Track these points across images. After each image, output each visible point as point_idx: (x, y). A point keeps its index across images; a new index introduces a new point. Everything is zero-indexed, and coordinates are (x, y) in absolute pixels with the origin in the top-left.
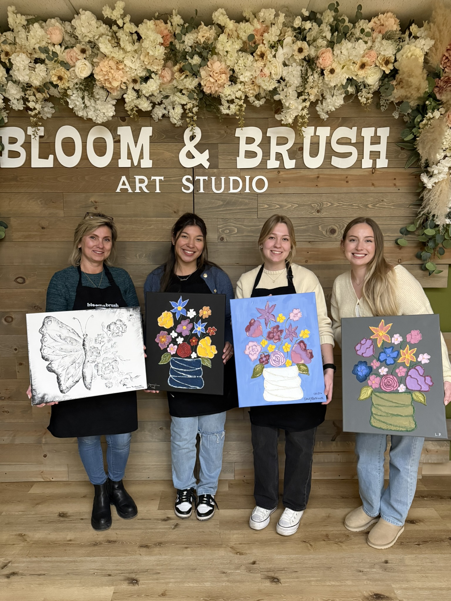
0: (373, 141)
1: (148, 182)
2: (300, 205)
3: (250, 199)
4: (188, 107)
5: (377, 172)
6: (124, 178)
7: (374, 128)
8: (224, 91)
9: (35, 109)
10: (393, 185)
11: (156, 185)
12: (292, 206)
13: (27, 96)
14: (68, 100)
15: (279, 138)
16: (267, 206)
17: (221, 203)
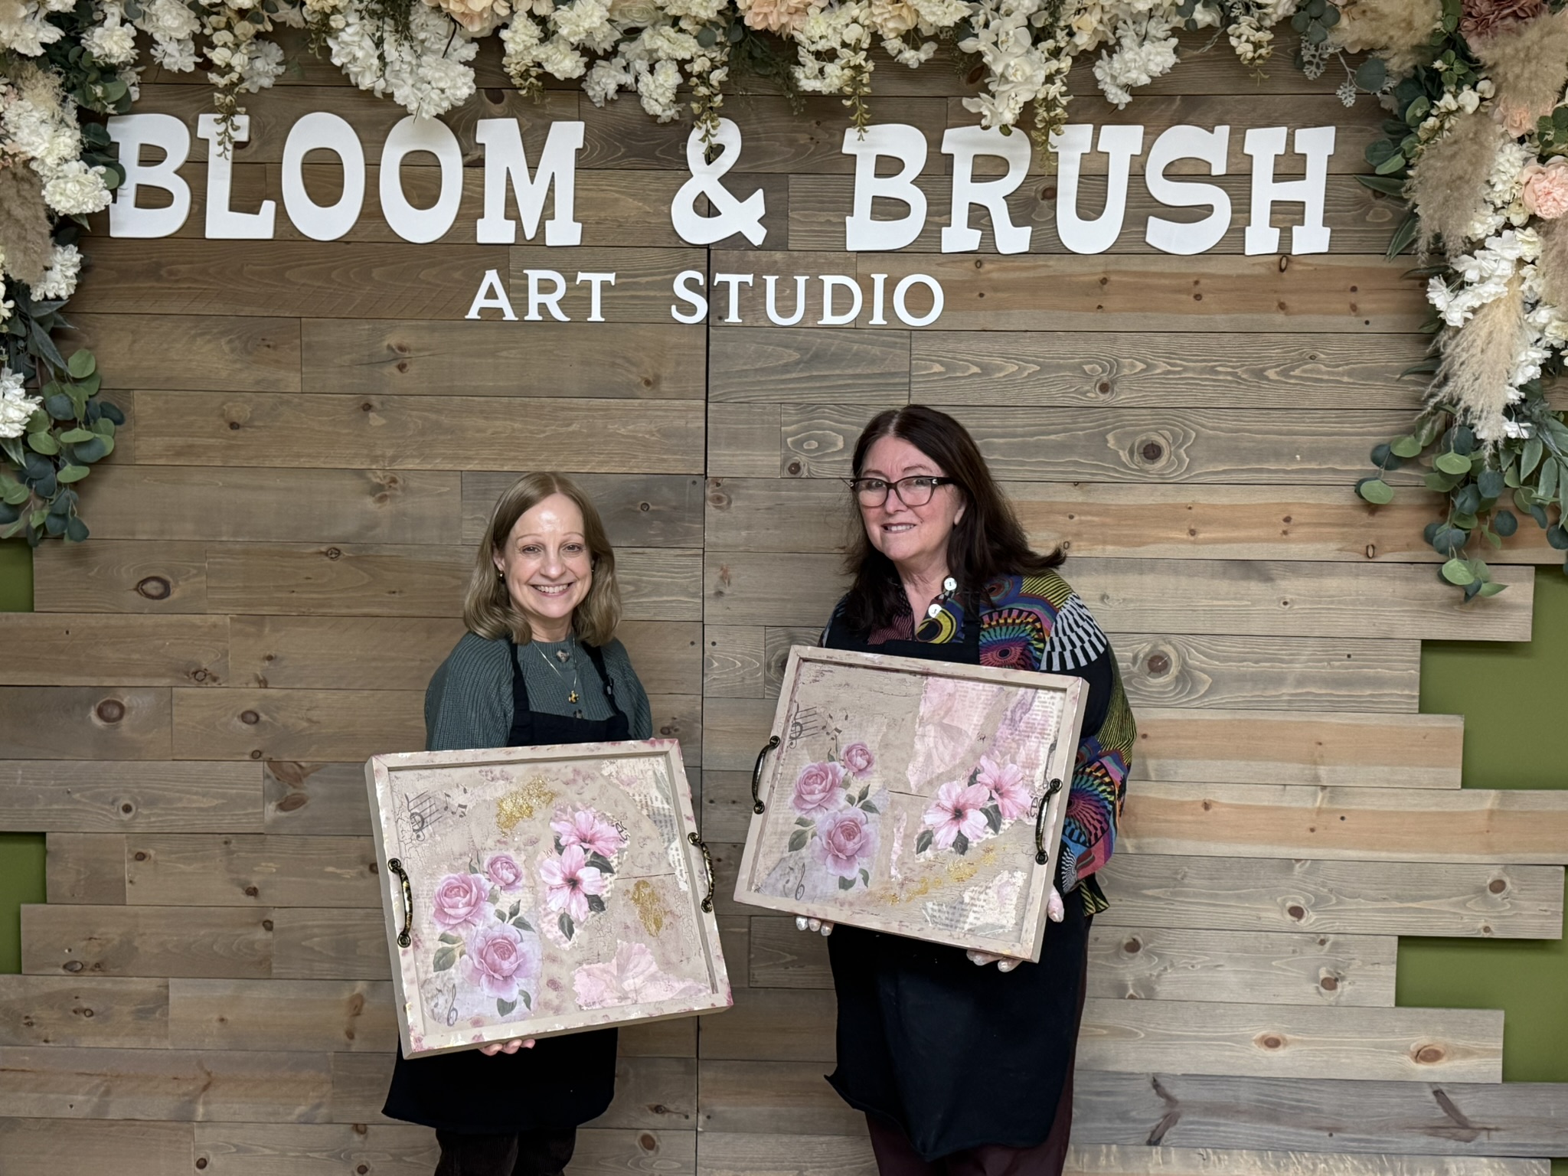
0: (1282, 170)
1: (567, 289)
2: (1044, 368)
3: (884, 344)
4: (696, 67)
5: (1297, 267)
6: (491, 277)
7: (1284, 130)
8: (807, 28)
9: (229, 68)
10: (1348, 307)
11: (590, 299)
12: (1021, 369)
13: (207, 32)
14: (331, 43)
15: (979, 161)
16: (942, 369)
17: (796, 356)
